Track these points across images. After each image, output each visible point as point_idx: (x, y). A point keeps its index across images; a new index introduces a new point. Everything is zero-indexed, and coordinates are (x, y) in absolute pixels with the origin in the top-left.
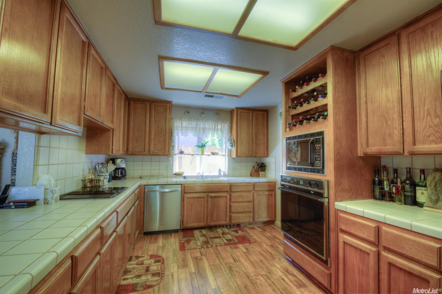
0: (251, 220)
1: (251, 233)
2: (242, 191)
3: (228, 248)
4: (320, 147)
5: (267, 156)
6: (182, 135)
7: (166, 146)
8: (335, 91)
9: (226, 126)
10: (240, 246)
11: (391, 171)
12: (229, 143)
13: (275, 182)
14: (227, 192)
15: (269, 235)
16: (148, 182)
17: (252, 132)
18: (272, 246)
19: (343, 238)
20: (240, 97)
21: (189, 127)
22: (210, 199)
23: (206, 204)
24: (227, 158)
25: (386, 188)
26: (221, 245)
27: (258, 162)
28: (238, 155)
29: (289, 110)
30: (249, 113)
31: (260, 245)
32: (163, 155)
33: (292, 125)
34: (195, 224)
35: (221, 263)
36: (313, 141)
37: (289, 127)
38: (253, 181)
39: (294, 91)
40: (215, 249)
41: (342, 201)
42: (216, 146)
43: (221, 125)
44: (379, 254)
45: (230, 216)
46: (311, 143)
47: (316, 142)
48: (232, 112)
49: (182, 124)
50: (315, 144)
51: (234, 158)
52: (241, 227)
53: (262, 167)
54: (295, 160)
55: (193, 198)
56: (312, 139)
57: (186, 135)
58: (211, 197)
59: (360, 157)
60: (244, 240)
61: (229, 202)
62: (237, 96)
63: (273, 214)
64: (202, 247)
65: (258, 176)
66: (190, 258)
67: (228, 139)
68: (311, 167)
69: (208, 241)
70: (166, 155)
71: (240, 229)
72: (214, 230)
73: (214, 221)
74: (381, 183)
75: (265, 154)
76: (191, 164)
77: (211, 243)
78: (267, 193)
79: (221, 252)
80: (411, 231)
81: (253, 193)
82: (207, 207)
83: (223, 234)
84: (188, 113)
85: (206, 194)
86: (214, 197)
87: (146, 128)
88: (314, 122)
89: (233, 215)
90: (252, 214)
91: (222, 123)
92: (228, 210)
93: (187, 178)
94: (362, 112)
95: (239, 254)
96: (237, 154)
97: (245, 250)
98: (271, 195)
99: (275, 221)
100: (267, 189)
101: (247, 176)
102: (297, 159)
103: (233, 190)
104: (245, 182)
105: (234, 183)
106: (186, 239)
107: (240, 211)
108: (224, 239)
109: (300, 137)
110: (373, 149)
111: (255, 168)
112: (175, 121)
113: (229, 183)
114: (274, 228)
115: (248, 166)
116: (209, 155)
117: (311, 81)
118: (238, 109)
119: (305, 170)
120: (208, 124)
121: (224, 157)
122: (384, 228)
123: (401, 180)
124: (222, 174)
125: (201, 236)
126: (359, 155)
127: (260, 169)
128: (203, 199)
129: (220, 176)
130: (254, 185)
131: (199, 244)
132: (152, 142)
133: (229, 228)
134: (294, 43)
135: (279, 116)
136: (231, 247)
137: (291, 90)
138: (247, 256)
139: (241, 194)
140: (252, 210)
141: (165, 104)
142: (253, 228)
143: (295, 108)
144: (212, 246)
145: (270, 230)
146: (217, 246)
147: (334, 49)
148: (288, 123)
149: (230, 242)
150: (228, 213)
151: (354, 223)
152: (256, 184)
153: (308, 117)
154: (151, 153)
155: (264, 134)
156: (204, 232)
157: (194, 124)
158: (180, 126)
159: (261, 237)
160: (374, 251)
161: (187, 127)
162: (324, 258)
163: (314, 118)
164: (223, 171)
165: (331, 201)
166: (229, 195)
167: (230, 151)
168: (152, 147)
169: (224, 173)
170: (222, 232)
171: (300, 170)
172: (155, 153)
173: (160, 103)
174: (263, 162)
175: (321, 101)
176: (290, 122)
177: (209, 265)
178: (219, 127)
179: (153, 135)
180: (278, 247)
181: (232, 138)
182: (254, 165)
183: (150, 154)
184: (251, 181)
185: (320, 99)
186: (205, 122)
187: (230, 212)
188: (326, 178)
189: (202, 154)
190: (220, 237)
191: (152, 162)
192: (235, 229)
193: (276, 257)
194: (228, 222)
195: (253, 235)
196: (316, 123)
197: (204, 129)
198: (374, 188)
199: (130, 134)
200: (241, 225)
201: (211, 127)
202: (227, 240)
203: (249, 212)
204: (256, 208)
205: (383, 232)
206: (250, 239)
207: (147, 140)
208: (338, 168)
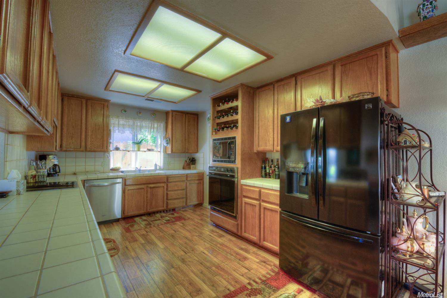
0: (185, 204)
1: (185, 213)
2: (177, 181)
3: (168, 225)
4: (234, 147)
5: (197, 151)
6: (119, 132)
7: (104, 143)
8: (243, 112)
9: (162, 125)
10: (178, 223)
11: (270, 161)
12: (165, 140)
13: (203, 173)
14: (164, 182)
15: (199, 213)
16: (87, 177)
17: (185, 132)
18: (201, 220)
19: (245, 200)
20: (177, 103)
21: (126, 125)
22: (149, 189)
23: (145, 195)
24: (162, 154)
25: (268, 171)
26: (162, 224)
27: (190, 157)
28: (173, 152)
29: (215, 119)
30: (183, 115)
31: (192, 220)
32: (101, 151)
33: (217, 130)
34: (136, 212)
35: (165, 234)
36: (230, 142)
37: (215, 131)
38: (186, 173)
39: (219, 106)
40: (157, 227)
41: (244, 179)
42: (149, 142)
43: (157, 125)
44: (260, 204)
45: (167, 203)
46: (228, 144)
47: (231, 143)
48: (167, 113)
49: (119, 122)
50: (231, 144)
51: (168, 154)
52: (176, 211)
53: (193, 161)
54: (218, 155)
55: (134, 189)
56: (229, 141)
57: (123, 132)
58: (151, 188)
59: (255, 153)
60: (179, 219)
61: (166, 191)
62: (175, 103)
63: (202, 198)
64: (146, 228)
65: (190, 168)
66: (138, 236)
67: (164, 137)
68: (228, 160)
69: (150, 223)
70: (104, 151)
71: (176, 212)
72: (153, 216)
73: (153, 208)
74: (265, 168)
75: (195, 150)
76: (122, 160)
77: (153, 224)
78: (197, 182)
79: (163, 228)
80: (272, 189)
81: (186, 183)
82: (147, 197)
83: (162, 217)
84: (125, 111)
85: (146, 186)
86: (153, 188)
87: (82, 125)
88: (231, 130)
89: (169, 202)
90: (185, 199)
91: (158, 123)
92: (165, 198)
93: (124, 172)
94: (257, 126)
95: (177, 227)
96: (172, 150)
97: (182, 225)
98: (200, 183)
99: (203, 203)
100: (197, 178)
101: (180, 169)
102: (220, 155)
103: (169, 181)
104: (180, 173)
105: (171, 175)
106: (129, 224)
107: (176, 198)
108: (163, 220)
109: (222, 139)
110: (261, 148)
111: (187, 162)
112: (112, 119)
113: (166, 175)
114: (202, 209)
115: (182, 161)
116: (145, 151)
117: (229, 102)
118: (173, 111)
119: (225, 162)
120: (144, 123)
121: (160, 153)
122: (263, 190)
123: (274, 165)
124: (158, 168)
125: (142, 221)
126: (255, 152)
127: (191, 163)
128: (143, 190)
129: (156, 169)
130: (187, 176)
131: (142, 226)
132: (89, 138)
133: (166, 213)
134: (220, 79)
135: (207, 120)
136: (170, 225)
137: (216, 105)
138: (184, 228)
139: (177, 183)
140: (185, 196)
141: (103, 103)
142: (186, 211)
143: (219, 118)
144: (154, 226)
145: (199, 210)
146: (158, 225)
147: (242, 85)
148: (214, 129)
149: (168, 222)
150: (165, 200)
151: (250, 190)
152: (188, 175)
153: (227, 126)
154: (88, 149)
155: (195, 133)
156: (144, 218)
157: (131, 122)
159: (193, 215)
160: (258, 204)
161: (123, 125)
162: (235, 215)
163: (231, 127)
164: (158, 166)
165: (239, 179)
166: (166, 185)
167: (165, 149)
168: (89, 143)
169: (159, 167)
170: (160, 216)
171: (222, 161)
172: (92, 150)
173: (97, 101)
174: (194, 157)
175: (235, 117)
176: (216, 128)
177: (156, 237)
178: (156, 126)
179: (90, 132)
180: (205, 219)
181: (167, 136)
182: (186, 160)
183: (86, 150)
184: (184, 173)
185: (234, 115)
186: (142, 121)
187: (167, 199)
188: (237, 166)
189: (139, 150)
190: (160, 220)
191: (86, 159)
192: (171, 213)
193: (205, 225)
194: (165, 208)
195: (186, 215)
196: (232, 130)
197: (141, 127)
198: (262, 171)
199: (64, 130)
200: (176, 209)
201: (148, 126)
202: (166, 221)
203: (183, 198)
204: (188, 195)
205: (262, 192)
206: (184, 218)
207: (83, 136)
208: (243, 160)
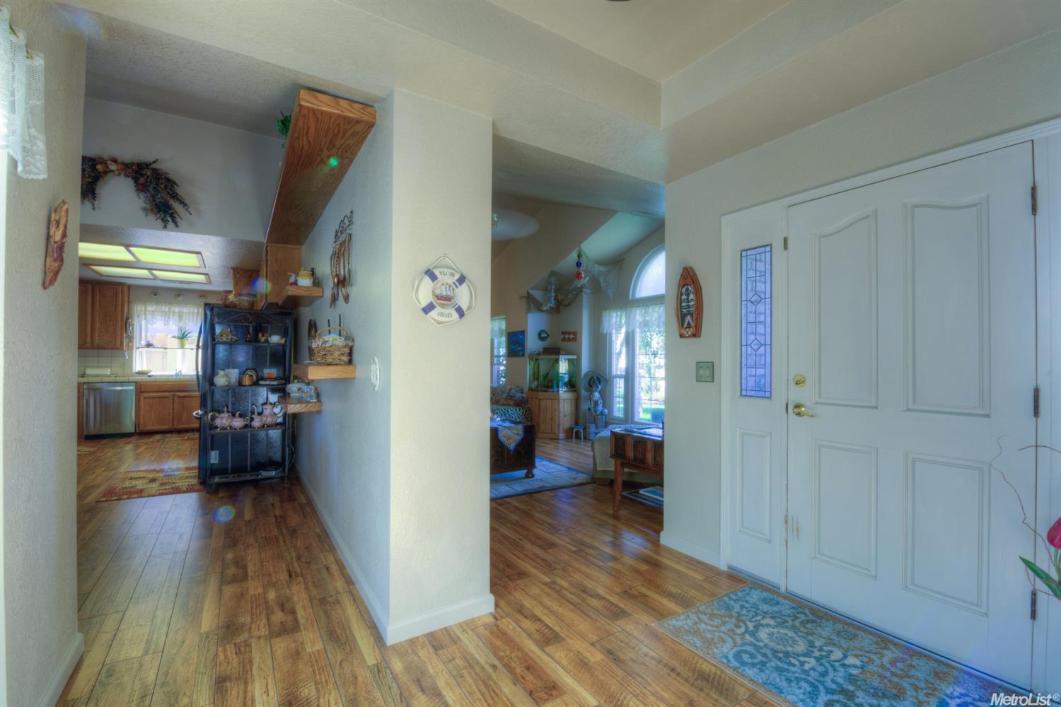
21: (157, 313)
22: (176, 400)
23: (171, 405)
34: (156, 427)
49: (145, 308)
55: (153, 398)
58: (179, 397)
70: (118, 349)
73: (184, 424)
76: (162, 360)
82: (173, 409)
84: (156, 295)
85: (171, 394)
86: (182, 397)
112: (135, 306)
120: (186, 309)
128: (167, 399)
158: (144, 309)
161: (153, 312)
168: (96, 338)
186: (183, 307)
189: (182, 348)
191: (100, 358)
